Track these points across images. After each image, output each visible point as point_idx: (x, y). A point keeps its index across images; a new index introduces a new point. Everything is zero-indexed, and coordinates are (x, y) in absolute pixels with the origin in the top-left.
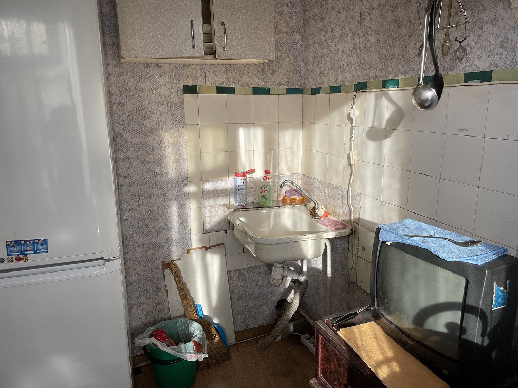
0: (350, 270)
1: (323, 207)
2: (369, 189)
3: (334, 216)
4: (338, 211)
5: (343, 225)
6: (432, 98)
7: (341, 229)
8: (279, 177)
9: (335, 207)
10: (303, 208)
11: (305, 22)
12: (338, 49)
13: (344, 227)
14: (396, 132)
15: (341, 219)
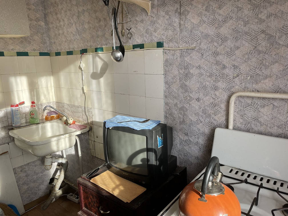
0: (91, 150)
1: (72, 118)
2: (96, 105)
3: (78, 123)
4: (81, 119)
5: (84, 126)
6: (121, 57)
7: (84, 129)
8: (41, 105)
9: (79, 117)
10: (59, 121)
11: (46, 15)
12: (68, 31)
13: (85, 127)
14: (105, 74)
15: (83, 123)
